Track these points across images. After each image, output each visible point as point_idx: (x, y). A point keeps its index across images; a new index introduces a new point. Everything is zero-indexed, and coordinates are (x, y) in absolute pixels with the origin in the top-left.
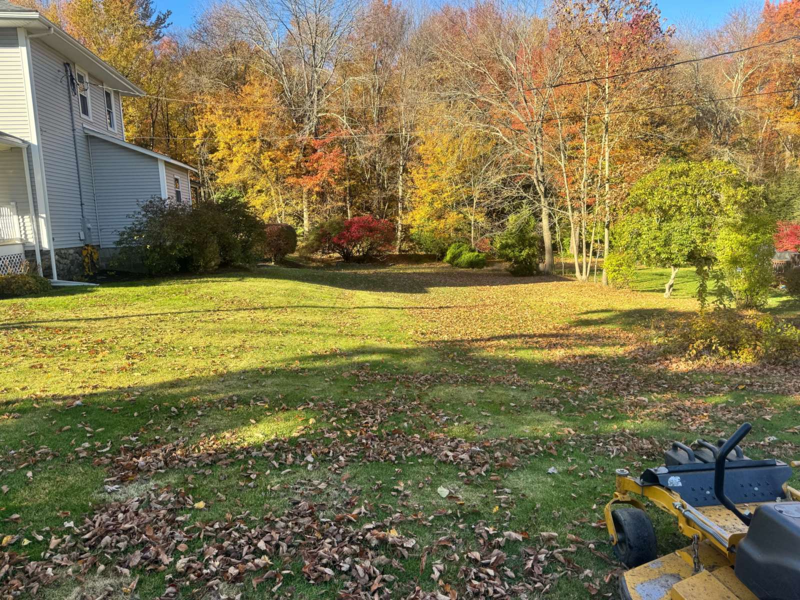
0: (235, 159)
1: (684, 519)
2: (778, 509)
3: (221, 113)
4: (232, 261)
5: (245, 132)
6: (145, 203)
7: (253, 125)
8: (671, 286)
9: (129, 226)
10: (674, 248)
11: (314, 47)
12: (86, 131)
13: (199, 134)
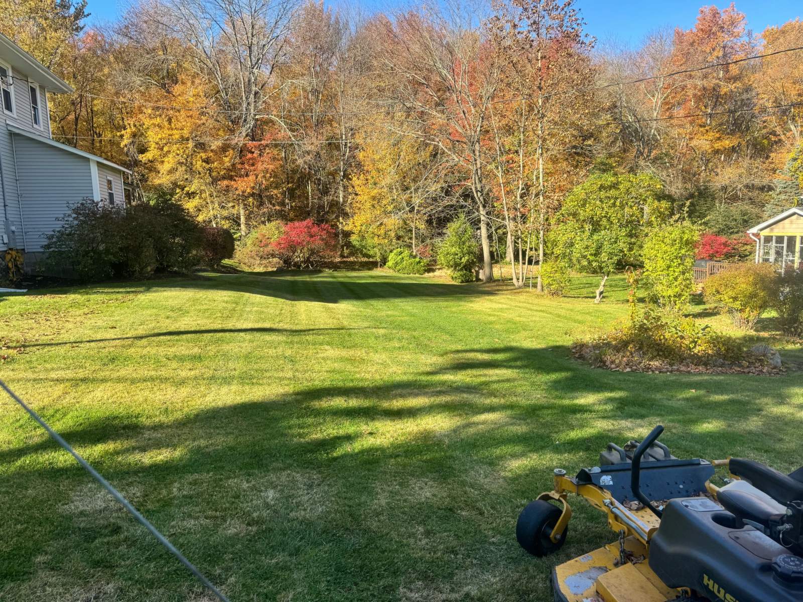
0: (166, 159)
1: (613, 515)
2: (684, 503)
3: (150, 111)
4: (168, 266)
5: (175, 132)
6: (76, 205)
7: (184, 125)
8: (601, 293)
9: (58, 229)
10: (604, 257)
11: (250, 48)
12: (10, 128)
13: (127, 133)
